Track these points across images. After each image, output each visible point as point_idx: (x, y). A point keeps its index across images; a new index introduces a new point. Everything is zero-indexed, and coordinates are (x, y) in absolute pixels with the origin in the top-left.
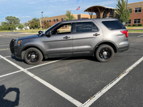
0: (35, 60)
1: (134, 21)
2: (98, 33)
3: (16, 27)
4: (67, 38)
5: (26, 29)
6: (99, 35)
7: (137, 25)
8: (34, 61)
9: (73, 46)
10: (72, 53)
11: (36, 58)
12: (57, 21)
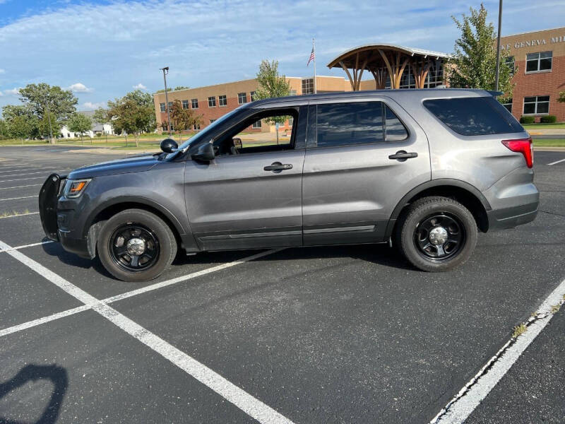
0: (145, 260)
1: (524, 103)
2: (409, 149)
3: (62, 125)
4: (280, 170)
5: (99, 135)
6: (414, 155)
7: (539, 119)
8: (138, 267)
9: (303, 203)
10: (299, 232)
11: (147, 251)
12: (221, 104)
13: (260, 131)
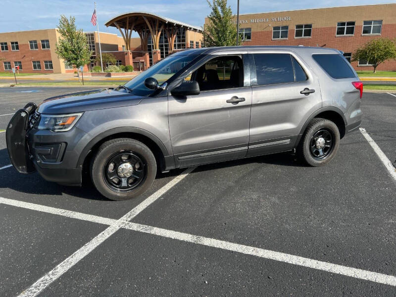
4: (237, 102)
6: (313, 91)
8: (128, 187)
9: (250, 127)
10: (246, 148)
11: (135, 173)
12: (13, 48)
13: (52, 72)
